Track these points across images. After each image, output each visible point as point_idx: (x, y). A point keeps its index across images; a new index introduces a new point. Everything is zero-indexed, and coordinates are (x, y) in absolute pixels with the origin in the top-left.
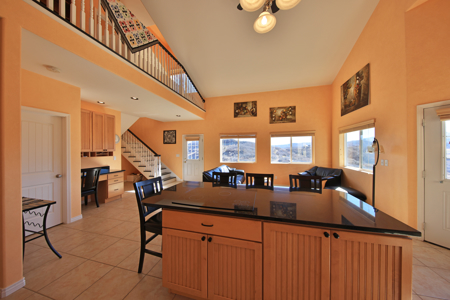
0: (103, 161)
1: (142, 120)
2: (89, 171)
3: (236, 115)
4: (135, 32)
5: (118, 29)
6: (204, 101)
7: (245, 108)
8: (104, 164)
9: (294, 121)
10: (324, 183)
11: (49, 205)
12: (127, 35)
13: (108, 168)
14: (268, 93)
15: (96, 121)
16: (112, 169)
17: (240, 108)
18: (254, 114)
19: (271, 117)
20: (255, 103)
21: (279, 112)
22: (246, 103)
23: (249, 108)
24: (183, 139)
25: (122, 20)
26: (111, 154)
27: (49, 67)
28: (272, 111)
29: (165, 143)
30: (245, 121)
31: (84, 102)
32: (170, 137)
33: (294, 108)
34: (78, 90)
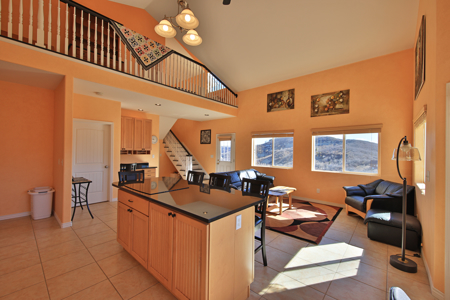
0: (144, 158)
1: (180, 121)
2: (128, 166)
3: (270, 109)
4: (149, 52)
5: (134, 55)
6: (236, 96)
7: (280, 100)
8: (145, 161)
9: (347, 111)
10: (369, 202)
11: (89, 182)
12: (142, 57)
13: (147, 164)
14: (309, 76)
15: (137, 125)
16: (150, 165)
17: (274, 100)
18: (291, 106)
19: (313, 108)
20: (292, 92)
21: (324, 101)
22: (281, 93)
23: (285, 99)
24: (217, 139)
25: (137, 47)
26: (149, 153)
27: (97, 93)
28: (314, 100)
29: (202, 143)
30: (281, 115)
31: (123, 110)
32: (206, 137)
33: (347, 93)
34: (119, 104)
